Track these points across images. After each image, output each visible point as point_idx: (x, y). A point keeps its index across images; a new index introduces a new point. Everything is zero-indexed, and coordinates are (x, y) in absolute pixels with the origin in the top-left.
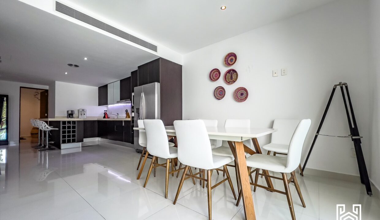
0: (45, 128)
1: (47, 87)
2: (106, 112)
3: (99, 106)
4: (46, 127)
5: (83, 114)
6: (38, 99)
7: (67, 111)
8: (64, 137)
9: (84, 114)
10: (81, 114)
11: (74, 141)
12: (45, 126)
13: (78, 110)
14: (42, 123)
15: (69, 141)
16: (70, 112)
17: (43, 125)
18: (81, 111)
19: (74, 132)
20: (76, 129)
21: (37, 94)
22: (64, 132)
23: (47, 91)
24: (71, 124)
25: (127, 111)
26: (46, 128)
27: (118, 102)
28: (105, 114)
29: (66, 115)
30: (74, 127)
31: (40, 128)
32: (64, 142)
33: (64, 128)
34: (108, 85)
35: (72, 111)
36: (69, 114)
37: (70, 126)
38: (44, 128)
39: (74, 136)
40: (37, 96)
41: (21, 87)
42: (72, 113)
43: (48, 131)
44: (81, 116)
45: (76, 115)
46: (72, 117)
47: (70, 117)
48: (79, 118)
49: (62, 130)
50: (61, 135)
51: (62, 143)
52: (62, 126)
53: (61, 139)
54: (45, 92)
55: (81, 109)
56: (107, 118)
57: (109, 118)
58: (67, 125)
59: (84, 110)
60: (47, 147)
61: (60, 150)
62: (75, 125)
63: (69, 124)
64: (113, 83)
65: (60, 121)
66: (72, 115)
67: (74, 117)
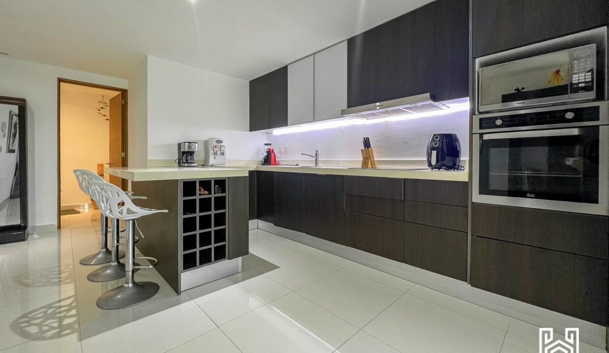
0: (121, 213)
1: (123, 84)
2: (269, 147)
3: (250, 131)
4: (125, 209)
5: (219, 152)
6: (106, 118)
7: (179, 145)
8: (189, 242)
9: (223, 154)
10: (215, 154)
11: (221, 254)
12: (121, 203)
13: (207, 143)
15: (206, 259)
16: (186, 148)
17: (115, 201)
18: (216, 144)
19: (220, 219)
20: (227, 211)
21: (101, 105)
23: (124, 93)
24: (210, 193)
25: (367, 143)
26: (125, 212)
27: (343, 113)
28: (269, 153)
29: (176, 157)
30: (220, 203)
32: (190, 262)
34: (290, 67)
35: (190, 144)
36: (184, 153)
37: (210, 198)
38: (117, 211)
39: (220, 236)
40: (102, 111)
41: (60, 80)
42: (192, 150)
43: (133, 220)
44: (215, 158)
45: (199, 156)
46: (191, 163)
47: (187, 163)
48: (211, 163)
49: (181, 217)
50: (181, 235)
51: (184, 269)
52: (181, 199)
53: (181, 253)
54: (121, 95)
55: (214, 138)
56: (275, 164)
57: (278, 164)
58: (200, 195)
59: (222, 142)
60: (130, 285)
61: (176, 297)
62: (223, 195)
63: (206, 192)
64: (312, 56)
65: (176, 182)
66: (192, 155)
67: (197, 165)
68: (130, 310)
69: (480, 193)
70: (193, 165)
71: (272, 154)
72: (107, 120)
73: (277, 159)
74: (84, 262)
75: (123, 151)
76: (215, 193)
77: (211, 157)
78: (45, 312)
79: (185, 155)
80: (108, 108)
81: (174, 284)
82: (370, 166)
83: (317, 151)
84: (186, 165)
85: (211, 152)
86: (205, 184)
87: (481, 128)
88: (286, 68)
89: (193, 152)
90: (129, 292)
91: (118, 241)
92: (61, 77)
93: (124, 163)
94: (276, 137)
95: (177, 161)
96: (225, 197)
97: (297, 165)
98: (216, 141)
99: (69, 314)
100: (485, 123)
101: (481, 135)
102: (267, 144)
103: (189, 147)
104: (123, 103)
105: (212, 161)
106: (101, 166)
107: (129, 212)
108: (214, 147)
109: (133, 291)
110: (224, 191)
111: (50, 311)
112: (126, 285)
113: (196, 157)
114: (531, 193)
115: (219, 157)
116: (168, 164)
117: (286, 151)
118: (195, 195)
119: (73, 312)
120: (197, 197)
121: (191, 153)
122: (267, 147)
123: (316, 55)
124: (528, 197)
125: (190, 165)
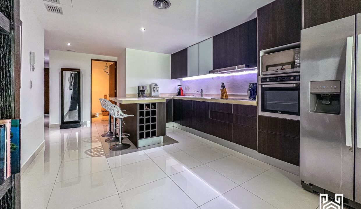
1: (115, 59)
3: (172, 78)
4: (119, 114)
5: (156, 90)
7: (139, 87)
8: (142, 128)
9: (157, 91)
10: (154, 91)
11: (154, 134)
12: (118, 112)
13: (150, 86)
14: (115, 107)
15: (148, 136)
16: (142, 89)
17: (116, 111)
18: (154, 86)
19: (154, 120)
20: (156, 116)
21: (106, 68)
22: (142, 121)
23: (116, 63)
24: (150, 109)
27: (211, 72)
28: (180, 90)
29: (137, 92)
30: (154, 113)
31: (112, 114)
32: (142, 136)
33: (142, 114)
34: (188, 49)
35: (144, 87)
36: (141, 91)
37: (150, 111)
38: (116, 114)
39: (154, 127)
40: (106, 70)
41: (92, 60)
42: (144, 90)
43: (122, 118)
44: (154, 93)
45: (147, 92)
46: (144, 95)
47: (142, 95)
48: (152, 95)
49: (139, 118)
50: (139, 125)
51: (140, 138)
52: (139, 111)
53: (138, 132)
54: (114, 64)
55: (154, 84)
56: (183, 95)
57: (184, 95)
58: (146, 109)
59: (157, 85)
60: (121, 143)
61: (137, 149)
62: (155, 110)
63: (148, 108)
64: (198, 44)
65: (137, 104)
66: (144, 92)
67: (146, 96)
68: (120, 152)
69: (261, 111)
70: (145, 96)
71: (182, 90)
72: (108, 74)
73: (184, 93)
74: (103, 136)
75: (115, 89)
76: (152, 109)
77: (153, 92)
78: (94, 150)
79: (141, 92)
80: (109, 69)
81: (136, 144)
82: (224, 97)
83: (202, 89)
84: (142, 96)
85: (152, 90)
86: (148, 105)
87: (262, 82)
88: (186, 49)
89: (145, 90)
90: (120, 146)
91: (115, 128)
92: (92, 58)
93: (116, 96)
94: (184, 81)
95: (138, 94)
96: (155, 111)
97: (193, 96)
98: (155, 85)
99: (101, 151)
100: (263, 80)
101: (262, 85)
102: (179, 85)
103: (143, 88)
104: (115, 67)
105: (153, 94)
106: (105, 96)
107: (121, 115)
108: (154, 87)
109: (121, 145)
110: (155, 108)
111: (95, 150)
112: (119, 143)
113: (146, 93)
114: (280, 111)
115: (156, 92)
116: (134, 96)
117: (188, 89)
118: (144, 109)
119: (103, 150)
120: (145, 110)
121: (144, 91)
122: (179, 87)
123: (200, 44)
124: (279, 113)
125: (143, 96)
